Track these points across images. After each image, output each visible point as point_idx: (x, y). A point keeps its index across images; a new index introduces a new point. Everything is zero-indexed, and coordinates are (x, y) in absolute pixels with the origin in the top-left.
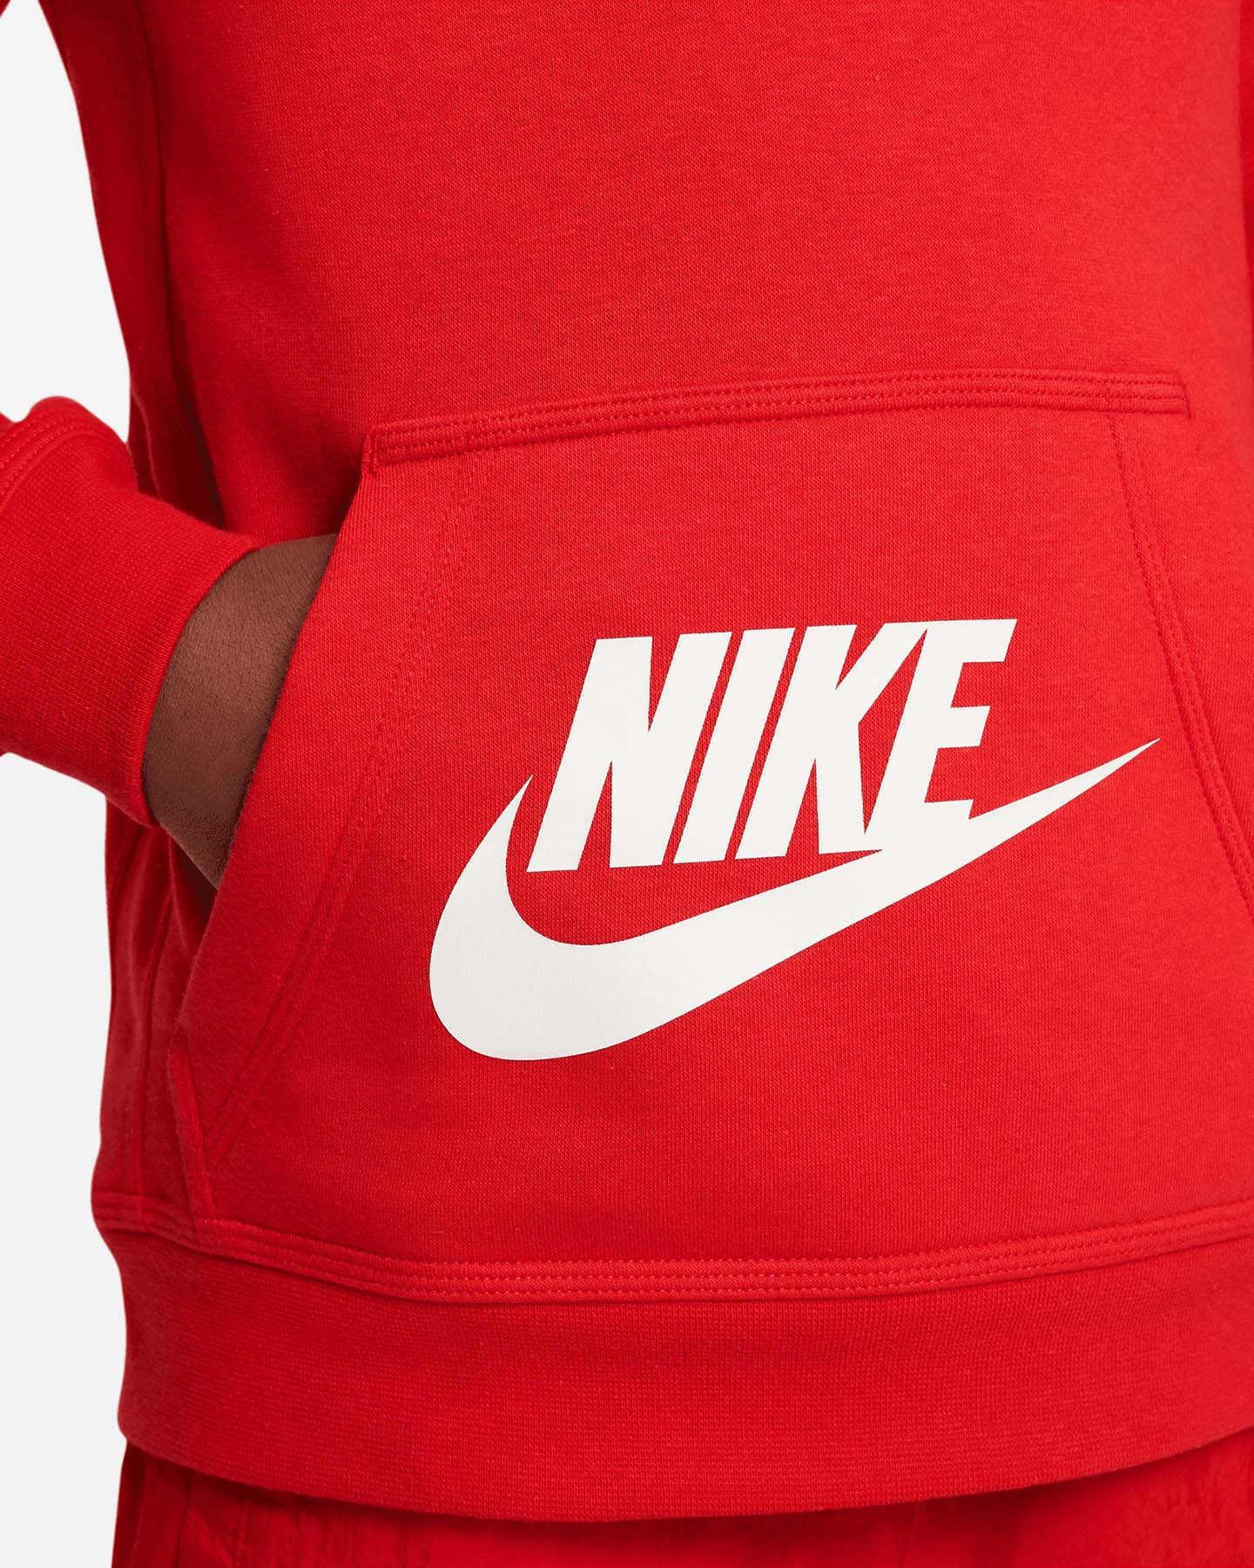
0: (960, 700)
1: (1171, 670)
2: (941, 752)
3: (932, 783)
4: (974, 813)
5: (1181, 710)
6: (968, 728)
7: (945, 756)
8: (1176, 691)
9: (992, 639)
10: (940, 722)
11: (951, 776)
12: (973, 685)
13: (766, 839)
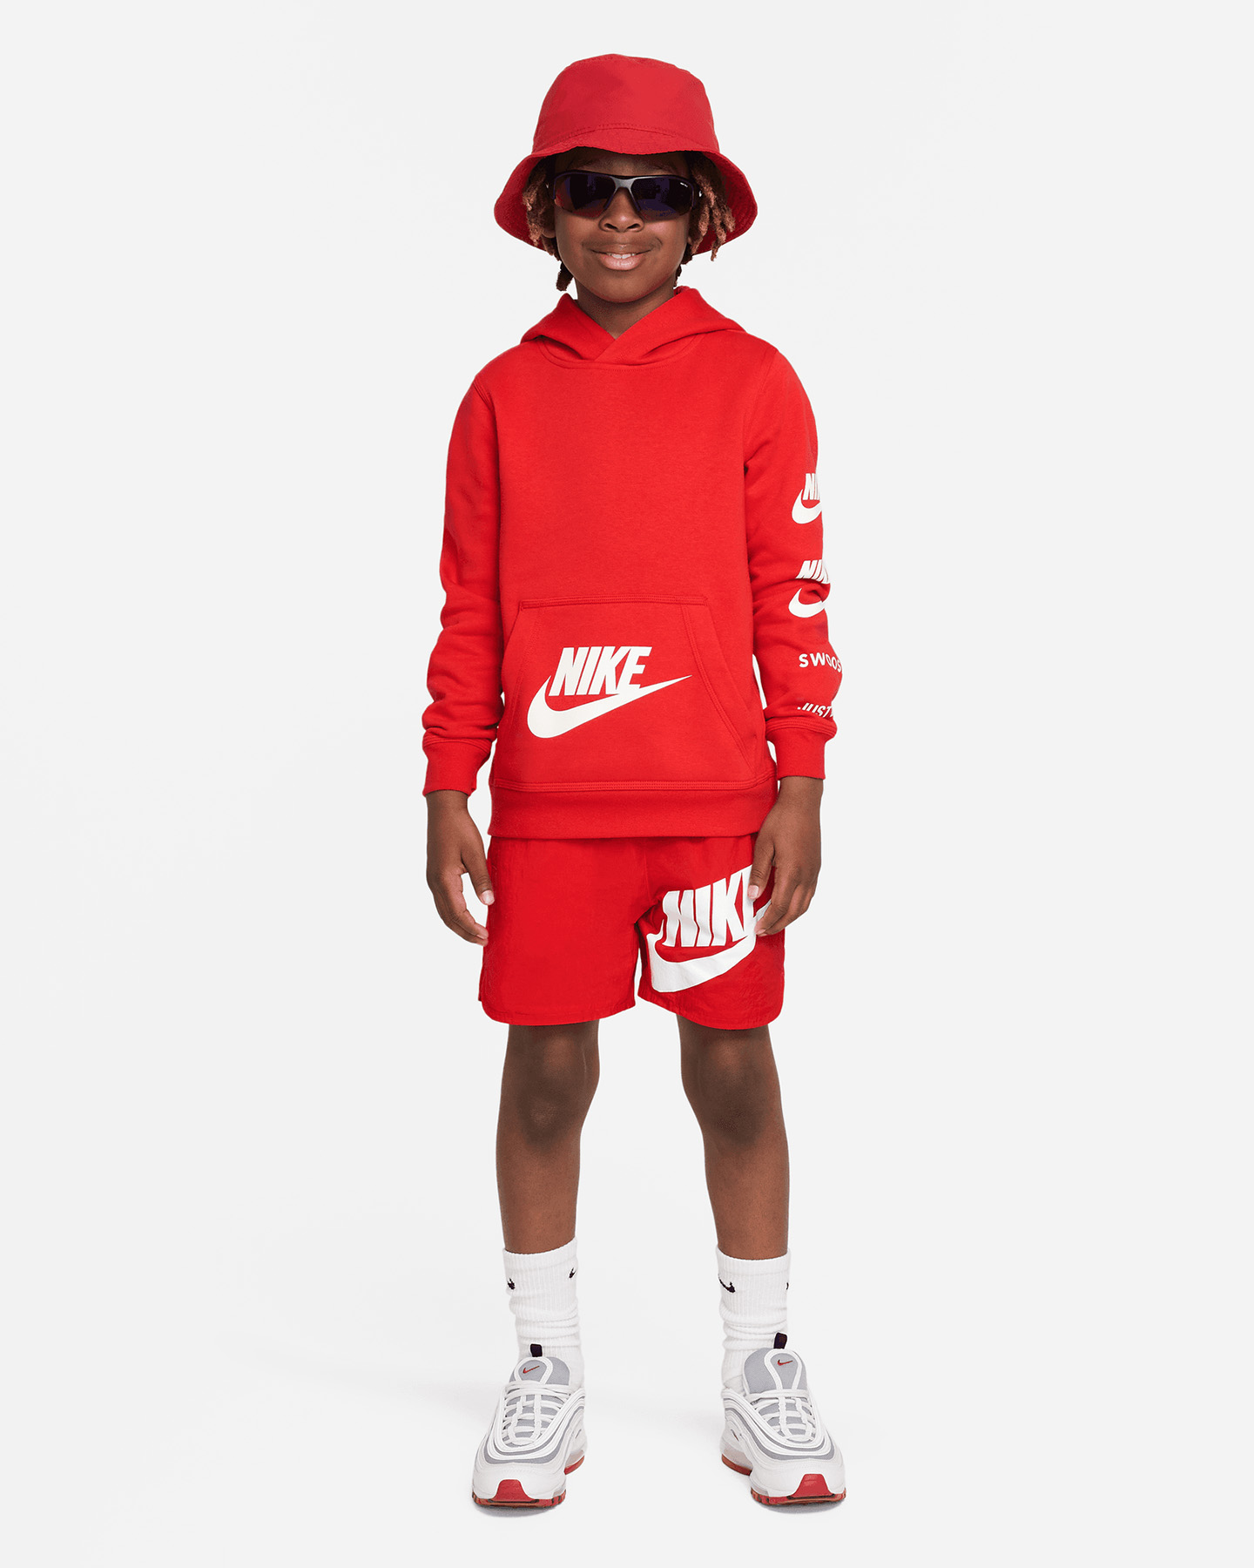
0: (638, 663)
1: (696, 661)
3: (631, 680)
4: (640, 687)
5: (699, 670)
6: (640, 669)
7: (634, 675)
8: (697, 666)
9: (646, 651)
10: (633, 668)
11: (635, 679)
12: (641, 660)
13: (595, 691)
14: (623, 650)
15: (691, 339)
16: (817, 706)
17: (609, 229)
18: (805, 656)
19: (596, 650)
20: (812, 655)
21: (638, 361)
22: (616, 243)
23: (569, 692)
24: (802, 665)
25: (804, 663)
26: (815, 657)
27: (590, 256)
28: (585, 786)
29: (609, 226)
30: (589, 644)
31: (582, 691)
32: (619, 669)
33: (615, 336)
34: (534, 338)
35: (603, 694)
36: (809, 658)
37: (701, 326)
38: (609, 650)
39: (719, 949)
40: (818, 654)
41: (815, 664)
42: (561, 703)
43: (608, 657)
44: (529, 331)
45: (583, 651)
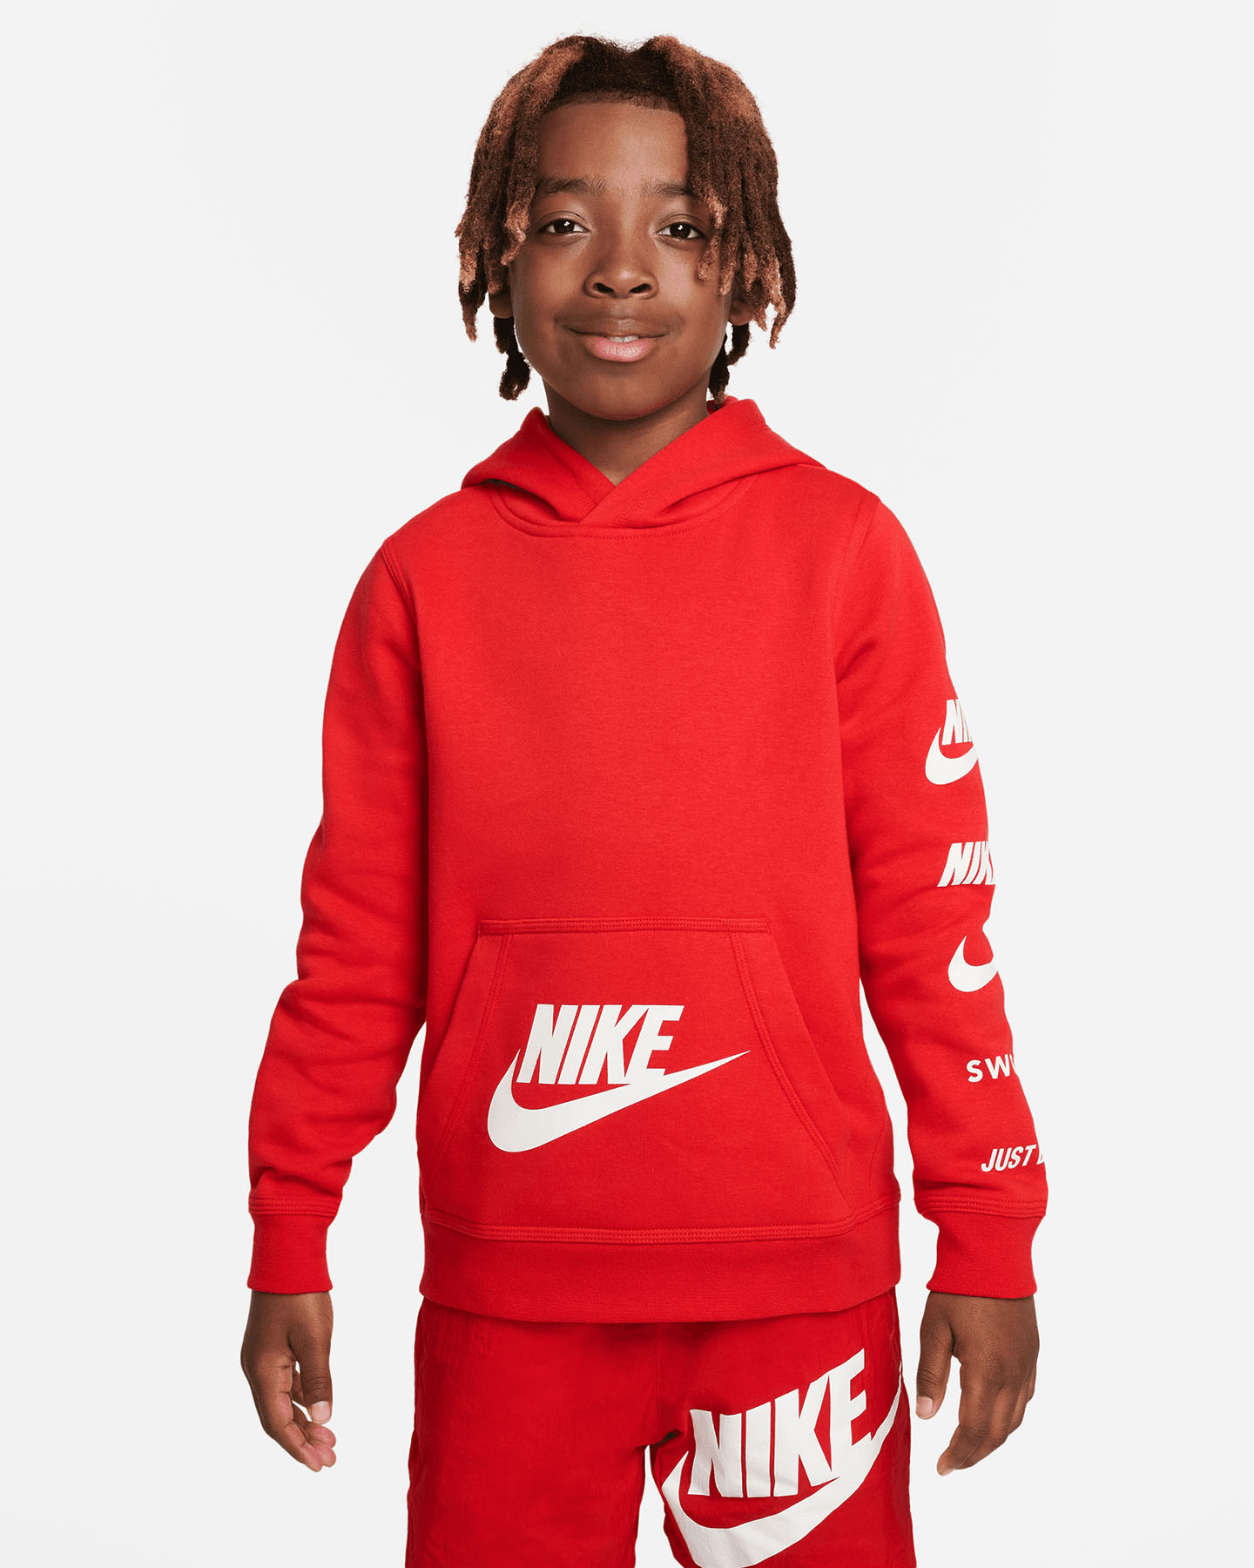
0: (661, 1033)
1: (755, 1026)
2: (653, 1051)
3: (650, 1062)
4: (666, 1073)
5: (761, 1041)
6: (665, 1043)
7: (655, 1053)
8: (759, 1034)
9: (674, 1013)
10: (653, 1041)
11: (657, 1060)
12: (666, 1028)
13: (590, 1078)
14: (636, 1011)
15: (736, 483)
16: (1009, 1150)
17: (600, 294)
18: (977, 1062)
19: (590, 1011)
20: (988, 1061)
21: (654, 520)
22: (610, 316)
23: (546, 1078)
24: (972, 1079)
25: (975, 1075)
26: (994, 1063)
27: (570, 339)
28: (577, 1234)
29: (601, 288)
30: (579, 1001)
31: (568, 1079)
32: (630, 1042)
33: (614, 478)
34: (480, 481)
35: (603, 1085)
36: (983, 1067)
37: (754, 464)
38: (612, 1010)
39: (788, 1502)
40: (999, 1059)
41: (995, 1075)
42: (534, 1096)
43: (612, 1022)
44: (472, 469)
45: (568, 1011)
